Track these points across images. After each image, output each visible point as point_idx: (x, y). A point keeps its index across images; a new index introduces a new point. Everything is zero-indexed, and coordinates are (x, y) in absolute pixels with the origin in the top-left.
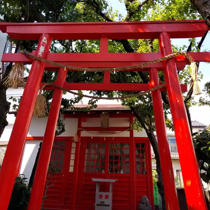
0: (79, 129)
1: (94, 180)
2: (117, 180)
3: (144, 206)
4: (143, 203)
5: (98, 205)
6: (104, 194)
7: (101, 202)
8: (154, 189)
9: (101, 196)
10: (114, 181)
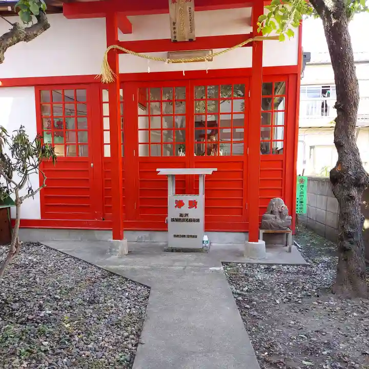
0: (111, 47)
1: (163, 171)
2: (216, 169)
3: (276, 218)
4: (272, 213)
5: (173, 220)
6: (186, 198)
7: (181, 215)
8: (298, 183)
9: (180, 204)
10: (209, 171)
